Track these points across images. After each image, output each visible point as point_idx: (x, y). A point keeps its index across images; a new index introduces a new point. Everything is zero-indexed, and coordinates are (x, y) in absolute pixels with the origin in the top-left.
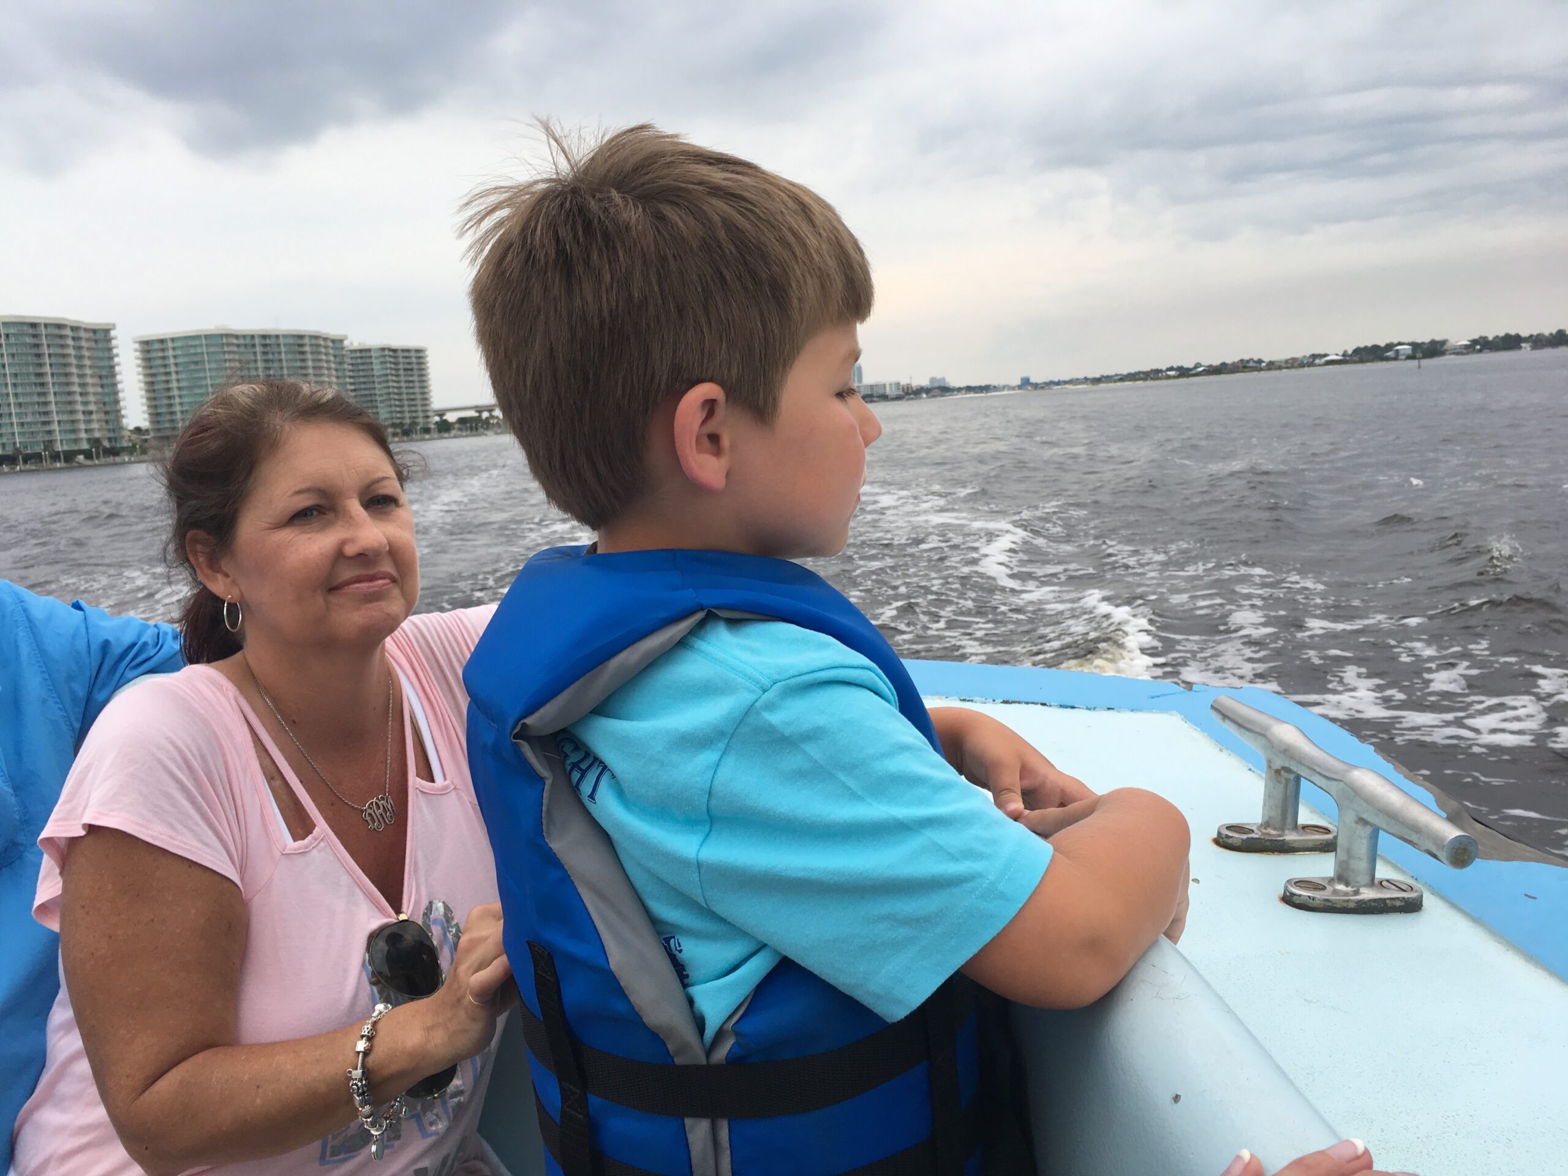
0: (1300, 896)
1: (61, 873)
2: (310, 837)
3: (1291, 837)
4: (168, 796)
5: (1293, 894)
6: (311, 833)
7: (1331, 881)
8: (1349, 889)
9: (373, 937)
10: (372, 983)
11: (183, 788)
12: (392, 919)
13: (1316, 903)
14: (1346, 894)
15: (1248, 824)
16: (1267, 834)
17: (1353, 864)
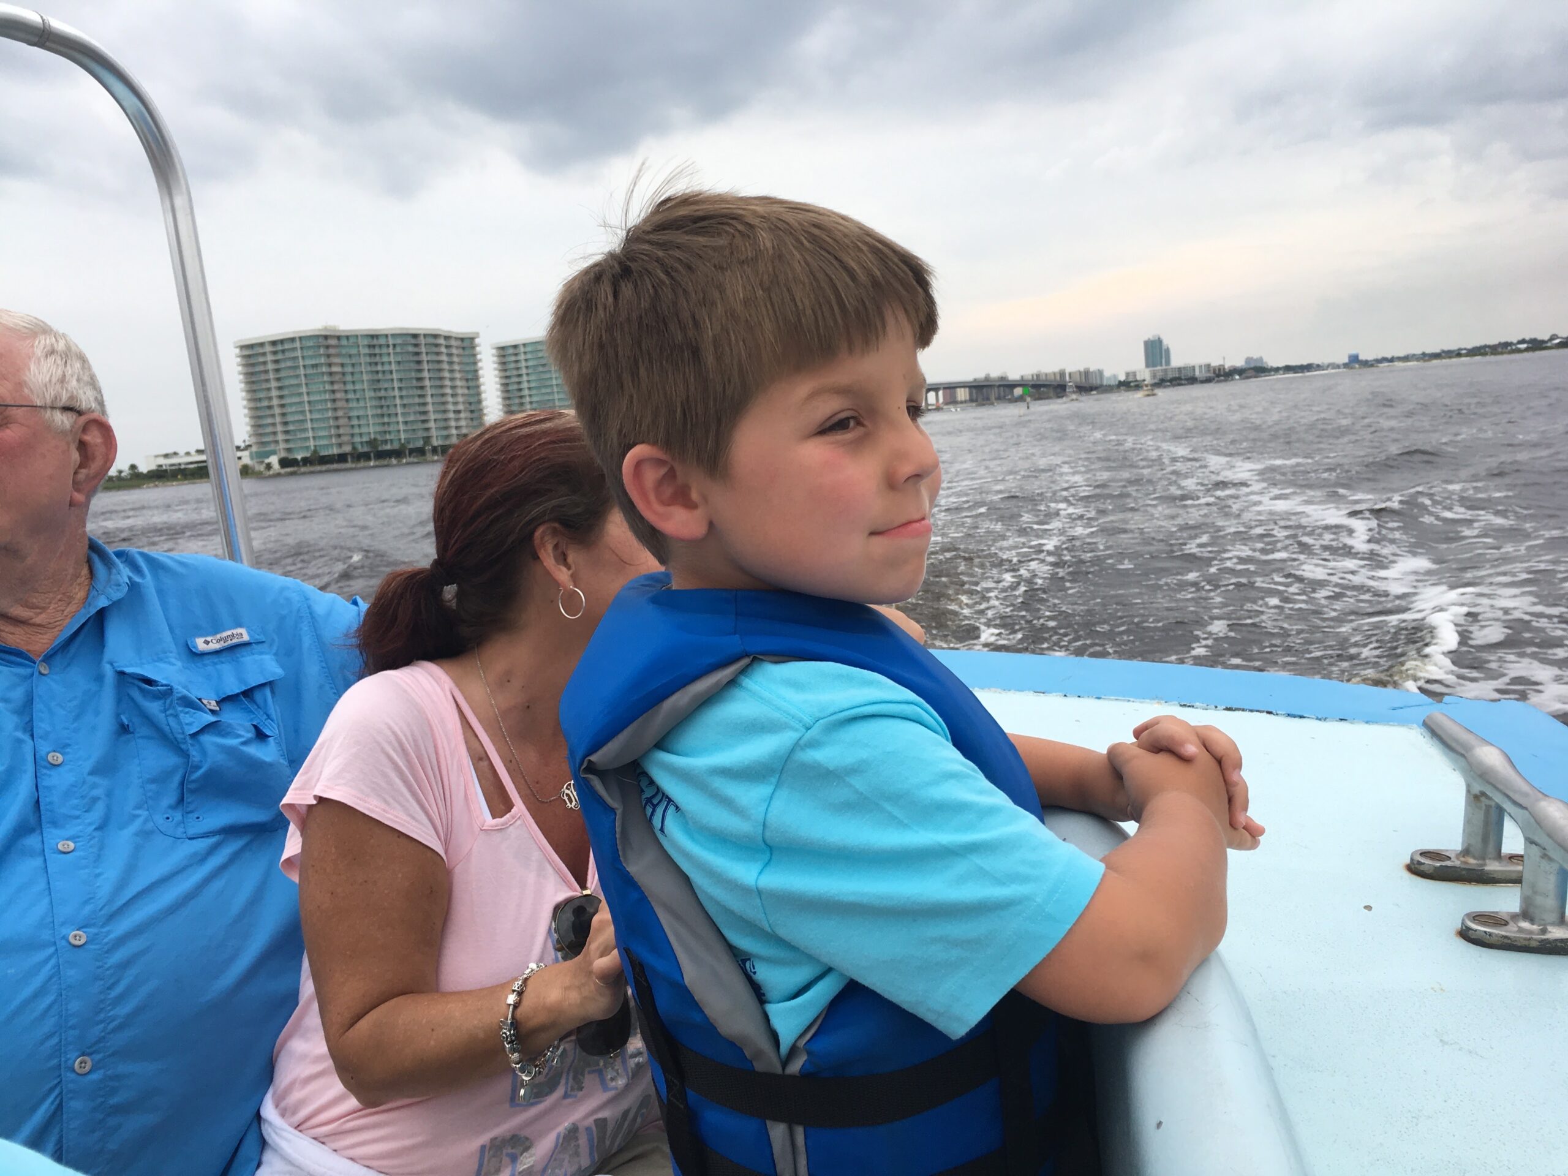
0: (1476, 931)
1: (302, 835)
2: (508, 816)
3: (1492, 866)
4: (385, 775)
5: (1469, 929)
6: (510, 811)
7: (1514, 917)
8: (1535, 927)
9: (558, 909)
10: (557, 950)
11: (397, 769)
12: (577, 892)
13: (1493, 940)
14: (1531, 932)
15: (1447, 850)
16: (1466, 863)
17: (1539, 900)
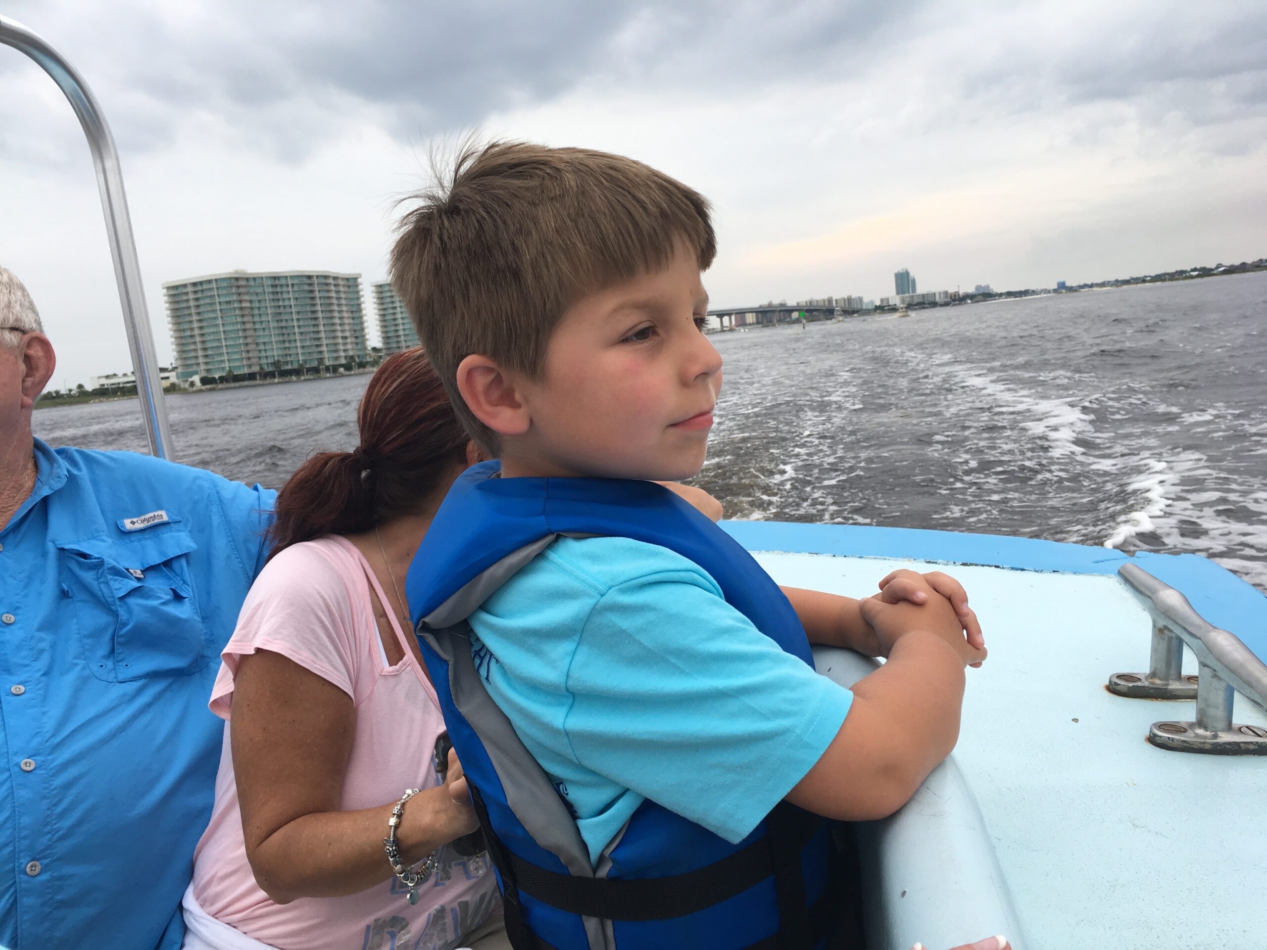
0: (1161, 737)
2: (400, 663)
3: (1175, 686)
4: (314, 633)
5: (1155, 735)
6: (402, 659)
7: (1192, 725)
8: (1208, 733)
9: (440, 739)
10: (438, 772)
11: (324, 627)
13: (1174, 744)
14: (1205, 737)
15: (1138, 674)
16: (1153, 683)
17: (1211, 712)
